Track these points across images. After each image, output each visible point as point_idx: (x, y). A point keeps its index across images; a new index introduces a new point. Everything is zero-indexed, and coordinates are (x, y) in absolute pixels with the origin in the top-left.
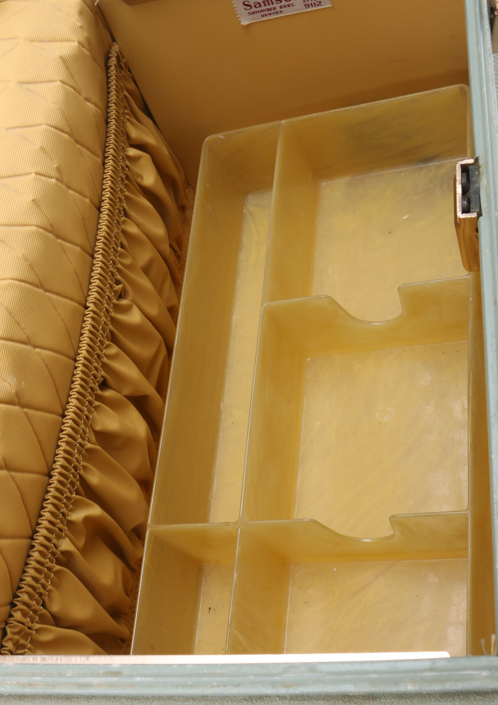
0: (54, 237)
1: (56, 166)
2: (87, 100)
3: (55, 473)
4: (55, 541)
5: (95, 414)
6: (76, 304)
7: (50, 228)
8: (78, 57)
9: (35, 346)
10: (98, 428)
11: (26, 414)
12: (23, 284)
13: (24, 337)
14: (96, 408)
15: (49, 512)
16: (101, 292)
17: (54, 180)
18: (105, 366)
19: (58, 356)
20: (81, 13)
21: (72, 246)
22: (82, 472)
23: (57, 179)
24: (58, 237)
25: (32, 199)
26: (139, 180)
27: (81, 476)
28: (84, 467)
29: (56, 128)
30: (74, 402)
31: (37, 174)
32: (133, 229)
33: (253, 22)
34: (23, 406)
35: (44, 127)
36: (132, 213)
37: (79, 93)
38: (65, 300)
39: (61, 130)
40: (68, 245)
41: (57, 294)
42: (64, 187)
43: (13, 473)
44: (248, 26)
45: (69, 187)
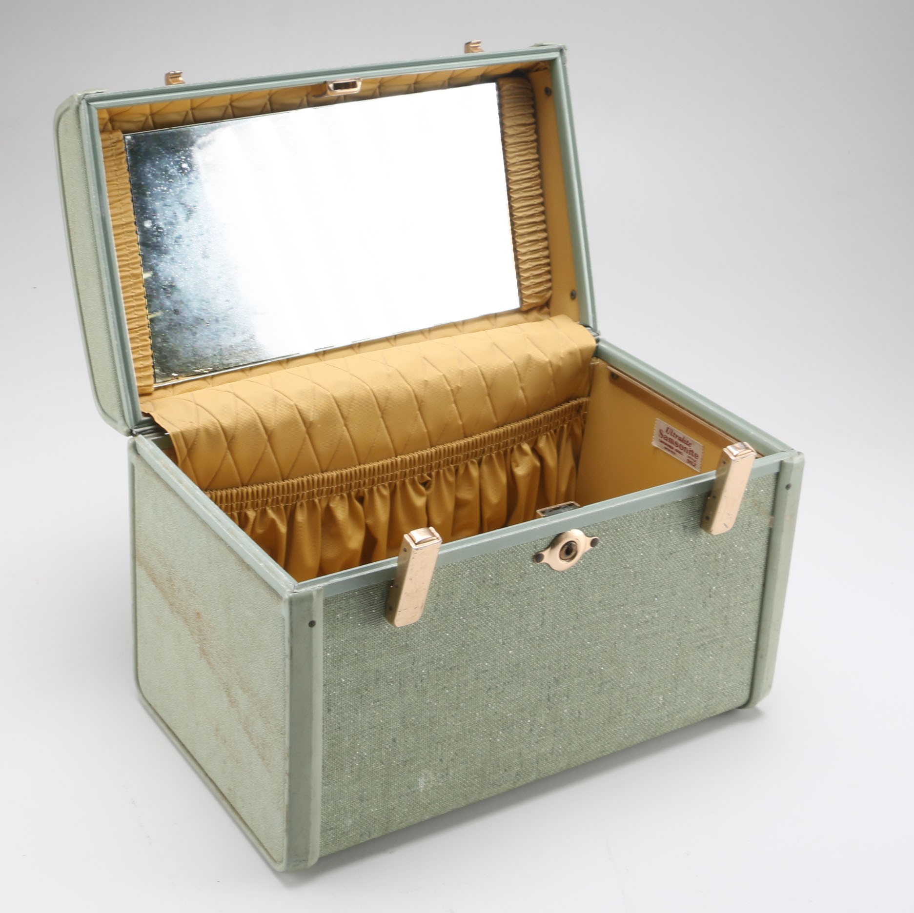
0: (417, 407)
1: (459, 385)
2: (522, 389)
3: (286, 482)
4: (249, 502)
5: (338, 498)
6: (391, 446)
7: (420, 402)
8: (541, 367)
9: (346, 425)
10: (332, 505)
11: (305, 439)
12: (373, 398)
13: (345, 414)
14: (342, 497)
15: (263, 487)
16: (412, 462)
17: (449, 388)
18: (371, 491)
19: (352, 446)
20: (571, 353)
21: (423, 425)
22: (299, 504)
23: (452, 390)
24: (420, 410)
25: (426, 379)
26: (514, 464)
27: (295, 505)
28: (302, 505)
29: (482, 374)
30: (334, 474)
31: (444, 376)
32: (474, 472)
33: (659, 448)
34: (308, 433)
35: (476, 366)
36: (485, 467)
37: (521, 380)
38: (388, 436)
39: (484, 379)
40: (421, 421)
41: (387, 427)
42: (452, 399)
43: (268, 444)
44: (656, 449)
45: (455, 402)
